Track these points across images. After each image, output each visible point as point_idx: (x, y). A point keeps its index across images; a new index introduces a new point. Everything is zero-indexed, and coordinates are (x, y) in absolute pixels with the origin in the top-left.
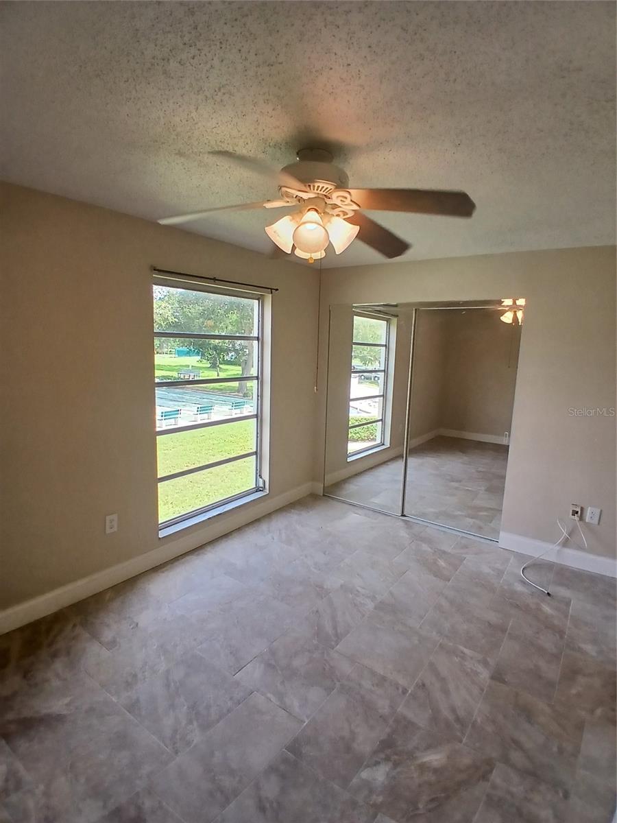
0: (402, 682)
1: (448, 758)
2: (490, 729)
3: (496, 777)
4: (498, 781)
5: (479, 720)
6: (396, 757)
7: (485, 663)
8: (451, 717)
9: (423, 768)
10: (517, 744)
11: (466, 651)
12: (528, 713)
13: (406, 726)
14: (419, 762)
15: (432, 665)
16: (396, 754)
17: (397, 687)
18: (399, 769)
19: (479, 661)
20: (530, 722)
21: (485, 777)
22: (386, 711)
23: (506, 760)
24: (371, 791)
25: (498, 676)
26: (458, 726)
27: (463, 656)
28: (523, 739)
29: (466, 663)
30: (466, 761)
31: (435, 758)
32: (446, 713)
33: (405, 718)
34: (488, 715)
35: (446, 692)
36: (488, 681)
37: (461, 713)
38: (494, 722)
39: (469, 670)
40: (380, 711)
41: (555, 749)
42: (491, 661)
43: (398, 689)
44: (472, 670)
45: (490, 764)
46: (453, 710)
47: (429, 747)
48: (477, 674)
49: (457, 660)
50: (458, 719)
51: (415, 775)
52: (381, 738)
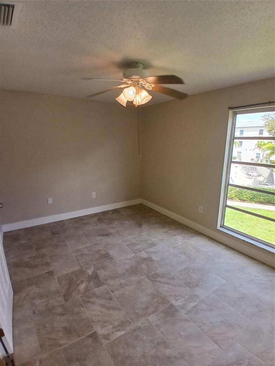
0: (117, 293)
1: (79, 290)
2: (76, 310)
3: (61, 299)
4: (60, 298)
5: (82, 309)
6: (91, 277)
7: (106, 337)
8: (91, 300)
9: (82, 282)
10: (63, 314)
11: (120, 334)
12: (68, 331)
13: (99, 284)
14: (85, 282)
15: (119, 310)
16: (92, 278)
17: (116, 290)
18: (87, 276)
19: (109, 335)
20: (64, 327)
21: (65, 296)
22: (108, 282)
23: (62, 306)
24: (87, 268)
25: (94, 336)
26: (86, 300)
27: (117, 328)
28: (63, 318)
29: (111, 326)
30: (74, 294)
31: (82, 287)
32: (93, 299)
33: (102, 286)
34: (81, 314)
35: (102, 306)
36: (96, 329)
37: (89, 305)
38: (77, 314)
39: (106, 324)
40: (109, 280)
41: (47, 326)
42: (105, 342)
43: (115, 290)
44: (106, 326)
45: (66, 300)
46: (93, 303)
47: (87, 287)
48: (102, 327)
49: (116, 323)
50: (88, 302)
51: (82, 279)
52: (100, 276)
